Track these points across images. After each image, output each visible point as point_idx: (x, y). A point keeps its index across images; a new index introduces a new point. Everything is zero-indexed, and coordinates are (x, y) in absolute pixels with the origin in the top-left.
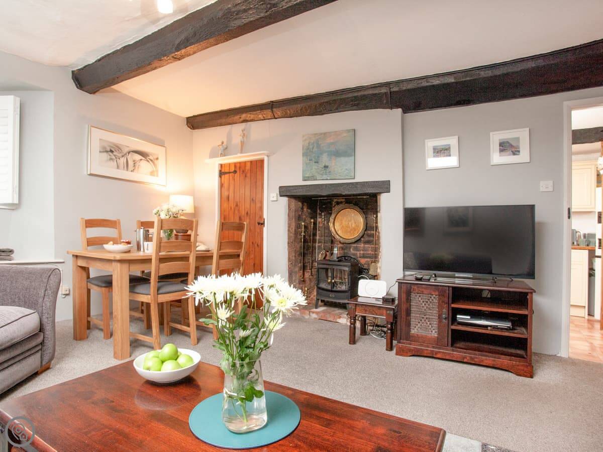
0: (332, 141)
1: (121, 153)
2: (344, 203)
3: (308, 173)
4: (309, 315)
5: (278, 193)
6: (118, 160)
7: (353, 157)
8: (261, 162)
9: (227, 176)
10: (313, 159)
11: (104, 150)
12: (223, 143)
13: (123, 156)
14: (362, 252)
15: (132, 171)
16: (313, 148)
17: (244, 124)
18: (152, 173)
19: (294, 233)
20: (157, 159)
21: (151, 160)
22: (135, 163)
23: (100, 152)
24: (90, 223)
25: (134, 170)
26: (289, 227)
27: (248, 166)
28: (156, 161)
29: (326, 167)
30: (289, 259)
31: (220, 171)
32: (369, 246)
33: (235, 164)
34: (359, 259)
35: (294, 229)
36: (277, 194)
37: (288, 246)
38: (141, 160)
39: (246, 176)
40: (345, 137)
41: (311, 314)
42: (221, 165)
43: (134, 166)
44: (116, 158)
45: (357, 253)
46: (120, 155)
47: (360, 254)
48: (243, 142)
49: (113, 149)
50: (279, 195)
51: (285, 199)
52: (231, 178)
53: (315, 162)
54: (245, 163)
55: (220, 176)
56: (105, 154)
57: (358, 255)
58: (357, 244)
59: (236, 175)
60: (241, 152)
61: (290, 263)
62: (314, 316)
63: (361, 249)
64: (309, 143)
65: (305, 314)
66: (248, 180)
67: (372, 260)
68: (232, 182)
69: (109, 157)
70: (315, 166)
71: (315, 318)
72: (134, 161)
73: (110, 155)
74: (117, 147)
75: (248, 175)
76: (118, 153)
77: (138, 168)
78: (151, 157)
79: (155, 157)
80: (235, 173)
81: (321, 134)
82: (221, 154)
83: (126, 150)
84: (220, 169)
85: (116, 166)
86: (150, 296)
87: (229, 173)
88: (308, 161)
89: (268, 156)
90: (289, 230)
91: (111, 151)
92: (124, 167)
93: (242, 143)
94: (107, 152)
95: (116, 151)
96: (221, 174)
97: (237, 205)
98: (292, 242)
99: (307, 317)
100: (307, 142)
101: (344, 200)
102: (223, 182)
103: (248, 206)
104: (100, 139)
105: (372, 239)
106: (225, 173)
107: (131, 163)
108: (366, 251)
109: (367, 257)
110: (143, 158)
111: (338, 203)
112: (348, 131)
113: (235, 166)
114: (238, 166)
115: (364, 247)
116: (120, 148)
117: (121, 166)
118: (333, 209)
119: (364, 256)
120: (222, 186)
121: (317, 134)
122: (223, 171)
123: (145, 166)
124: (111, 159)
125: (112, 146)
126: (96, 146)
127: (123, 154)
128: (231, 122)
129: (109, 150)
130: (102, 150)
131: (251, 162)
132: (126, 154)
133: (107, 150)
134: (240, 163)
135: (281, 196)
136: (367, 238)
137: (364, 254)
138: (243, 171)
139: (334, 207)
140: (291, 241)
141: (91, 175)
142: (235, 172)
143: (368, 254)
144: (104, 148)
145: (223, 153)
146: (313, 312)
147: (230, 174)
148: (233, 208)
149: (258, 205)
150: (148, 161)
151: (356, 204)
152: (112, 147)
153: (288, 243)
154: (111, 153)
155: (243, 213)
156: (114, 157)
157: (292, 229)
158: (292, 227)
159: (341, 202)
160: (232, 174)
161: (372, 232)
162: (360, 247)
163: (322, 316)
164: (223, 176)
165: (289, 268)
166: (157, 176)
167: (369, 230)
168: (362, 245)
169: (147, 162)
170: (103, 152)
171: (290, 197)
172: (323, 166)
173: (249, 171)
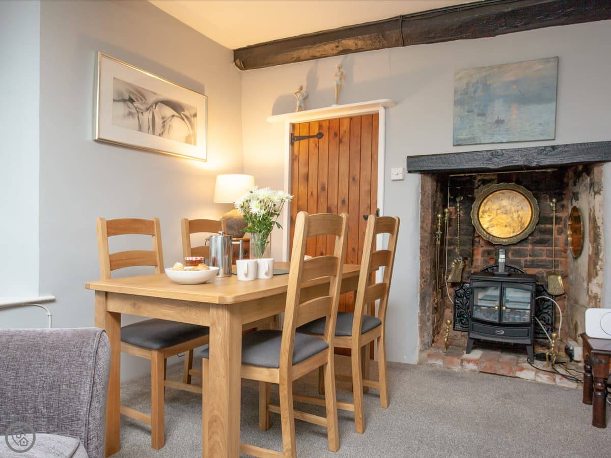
0: (513, 79)
1: (145, 103)
2: (496, 181)
3: (464, 134)
4: (462, 365)
5: (406, 167)
6: (140, 115)
7: (555, 103)
8: (373, 119)
9: (304, 143)
10: (476, 110)
11: (121, 98)
12: (301, 89)
13: (147, 109)
14: (529, 258)
15: (160, 135)
16: (475, 92)
17: (342, 57)
18: (189, 140)
19: (429, 231)
20: (195, 115)
21: (186, 117)
22: (164, 122)
23: (114, 101)
24: (114, 228)
25: (162, 133)
26: (422, 222)
27: (345, 126)
28: (192, 119)
29: (499, 122)
30: (422, 274)
31: (292, 135)
32: (543, 248)
33: (320, 123)
34: (524, 269)
35: (430, 225)
36: (404, 169)
37: (421, 253)
38: (173, 116)
39: (340, 141)
40: (538, 70)
41: (465, 364)
42: (293, 126)
43: (164, 126)
44: (138, 112)
45: (520, 260)
46: (143, 107)
47: (526, 261)
48: (341, 86)
49: (133, 98)
50: (406, 171)
51: (417, 177)
52: (312, 145)
53: (479, 115)
54: (340, 120)
55: (292, 144)
56: (121, 104)
57: (523, 263)
58: (521, 246)
59: (320, 140)
60: (337, 103)
61: (423, 280)
62: (471, 366)
63: (528, 253)
64: (467, 84)
65: (452, 363)
66: (344, 148)
67: (548, 270)
68: (314, 152)
69: (127, 110)
70: (478, 121)
71: (473, 371)
72: (163, 118)
73: (129, 107)
74: (139, 92)
75: (346, 139)
76: (142, 104)
77: (169, 130)
78: (187, 113)
79: (193, 113)
80: (319, 138)
81: (491, 68)
82: (300, 106)
83: (151, 100)
84: (292, 132)
85: (137, 127)
86: (277, 371)
87: (309, 137)
88: (466, 113)
89: (385, 108)
90: (422, 228)
91: (131, 100)
92: (149, 129)
93: (339, 88)
94: (124, 101)
95: (138, 100)
96: (293, 139)
97: (323, 189)
98: (427, 247)
99: (456, 369)
100: (465, 81)
101: (496, 177)
102: (296, 152)
103: (344, 189)
104: (114, 78)
105: (547, 237)
106: (300, 138)
107: (158, 121)
108: (535, 257)
109: (538, 266)
110: (176, 114)
111: (484, 182)
112: (547, 60)
113: (320, 126)
114: (325, 125)
115: (533, 250)
116: (142, 95)
117: (145, 126)
118: (476, 190)
119: (533, 265)
120: (294, 158)
121: (484, 68)
122: (296, 134)
123: (178, 126)
124: (130, 114)
125: (133, 91)
126: (108, 90)
127: (148, 106)
128: (317, 54)
129: (127, 98)
130: (118, 98)
131: (351, 119)
132: (151, 106)
133: (125, 98)
134: (330, 121)
135: (410, 172)
136: (538, 237)
137: (532, 261)
138: (336, 134)
139: (477, 188)
140: (426, 245)
141: (100, 141)
142: (320, 135)
143: (542, 261)
144: (120, 94)
145: (302, 105)
146: (469, 361)
147: (311, 140)
148: (315, 193)
149: (365, 188)
150: (183, 120)
151: (518, 182)
152: (133, 93)
153: (421, 249)
154: (130, 104)
155: (334, 201)
156: (134, 111)
157: (427, 224)
158: (427, 221)
159: (490, 181)
160: (316, 139)
161: (548, 226)
162: (527, 250)
163: (485, 367)
164: (296, 143)
165: (422, 289)
166: (195, 144)
167: (542, 224)
168: (530, 247)
169: (180, 119)
170: (119, 101)
171: (424, 174)
172: (494, 120)
173: (348, 134)
